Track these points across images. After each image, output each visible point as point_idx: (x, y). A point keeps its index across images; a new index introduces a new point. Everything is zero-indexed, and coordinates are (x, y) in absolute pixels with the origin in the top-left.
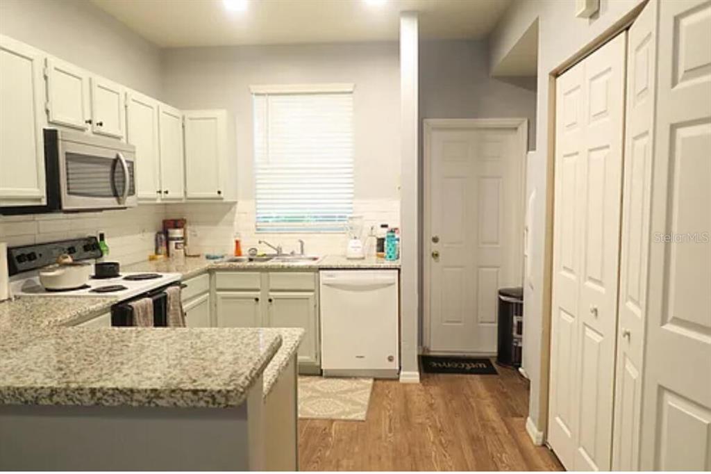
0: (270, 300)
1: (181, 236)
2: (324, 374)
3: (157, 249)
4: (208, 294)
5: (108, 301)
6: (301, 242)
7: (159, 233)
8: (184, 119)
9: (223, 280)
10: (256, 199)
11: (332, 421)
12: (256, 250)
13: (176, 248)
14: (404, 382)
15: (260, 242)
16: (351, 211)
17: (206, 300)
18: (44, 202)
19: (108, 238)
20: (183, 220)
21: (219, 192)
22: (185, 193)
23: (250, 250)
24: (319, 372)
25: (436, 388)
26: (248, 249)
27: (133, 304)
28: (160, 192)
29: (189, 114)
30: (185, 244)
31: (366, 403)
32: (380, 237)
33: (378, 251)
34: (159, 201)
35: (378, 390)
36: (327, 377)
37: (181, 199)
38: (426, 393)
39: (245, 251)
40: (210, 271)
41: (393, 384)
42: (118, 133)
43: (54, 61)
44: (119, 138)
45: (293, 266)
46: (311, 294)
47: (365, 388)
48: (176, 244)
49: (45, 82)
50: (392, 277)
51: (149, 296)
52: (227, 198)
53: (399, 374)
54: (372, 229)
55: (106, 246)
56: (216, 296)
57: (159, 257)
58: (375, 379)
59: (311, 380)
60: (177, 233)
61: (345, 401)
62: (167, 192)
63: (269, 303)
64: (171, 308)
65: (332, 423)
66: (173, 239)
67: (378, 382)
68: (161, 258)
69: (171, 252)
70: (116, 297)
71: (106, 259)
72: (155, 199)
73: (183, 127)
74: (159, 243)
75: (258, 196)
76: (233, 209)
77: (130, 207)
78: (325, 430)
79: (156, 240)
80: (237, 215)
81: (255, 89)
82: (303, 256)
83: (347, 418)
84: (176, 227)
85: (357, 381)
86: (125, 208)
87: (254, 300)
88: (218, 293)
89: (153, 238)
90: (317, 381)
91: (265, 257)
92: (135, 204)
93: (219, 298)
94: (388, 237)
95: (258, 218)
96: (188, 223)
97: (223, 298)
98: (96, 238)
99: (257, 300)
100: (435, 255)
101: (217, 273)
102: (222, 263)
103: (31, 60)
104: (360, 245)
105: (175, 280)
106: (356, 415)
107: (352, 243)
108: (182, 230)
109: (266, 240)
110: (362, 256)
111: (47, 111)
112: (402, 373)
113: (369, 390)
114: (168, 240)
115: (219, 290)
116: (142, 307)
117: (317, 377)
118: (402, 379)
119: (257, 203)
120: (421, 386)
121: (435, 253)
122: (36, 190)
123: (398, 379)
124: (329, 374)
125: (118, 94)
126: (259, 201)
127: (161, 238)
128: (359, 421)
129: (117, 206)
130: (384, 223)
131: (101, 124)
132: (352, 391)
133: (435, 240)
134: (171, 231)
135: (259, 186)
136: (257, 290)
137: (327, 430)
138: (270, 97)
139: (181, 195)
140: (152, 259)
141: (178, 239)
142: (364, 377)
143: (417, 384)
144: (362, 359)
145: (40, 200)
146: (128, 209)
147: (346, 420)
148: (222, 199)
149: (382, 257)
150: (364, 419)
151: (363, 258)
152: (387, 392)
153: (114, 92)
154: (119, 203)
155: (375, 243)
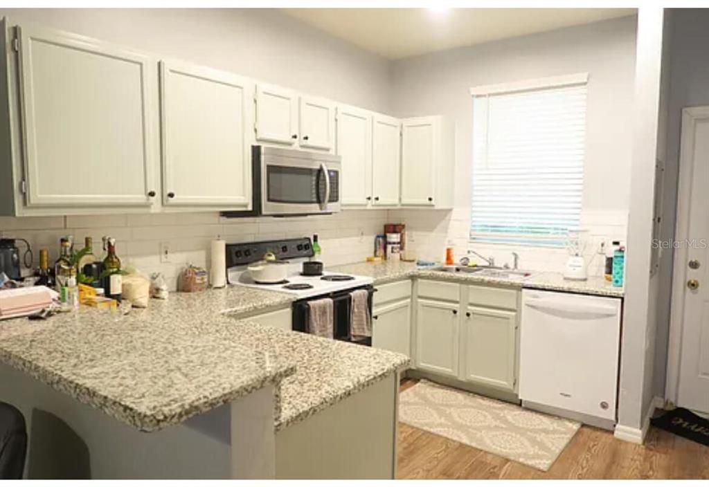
0: (468, 315)
1: (399, 240)
2: (523, 405)
3: (375, 251)
4: (409, 300)
5: (287, 297)
6: (515, 255)
7: (378, 237)
8: (402, 127)
9: (424, 287)
10: (473, 207)
11: (507, 460)
12: (468, 259)
13: (392, 252)
14: (620, 437)
15: (469, 252)
16: (577, 223)
17: (407, 306)
18: (250, 208)
19: (321, 239)
20: (400, 225)
21: (430, 199)
22: (400, 199)
23: (462, 259)
24: (519, 402)
25: (663, 456)
26: (461, 258)
27: (311, 303)
28: (369, 198)
29: (407, 122)
30: (402, 248)
31: (558, 451)
32: (609, 256)
33: (607, 273)
34: (369, 207)
35: (581, 439)
36: (527, 409)
37: (395, 205)
38: (645, 459)
39: (457, 260)
40: (413, 278)
41: (605, 437)
42: (326, 146)
43: (264, 86)
44: (327, 150)
45: (494, 281)
46: (513, 314)
47: (565, 433)
48: (392, 248)
49: (255, 105)
50: (613, 308)
51: (331, 297)
52: (439, 204)
53: (615, 426)
54: (603, 245)
55: (318, 247)
56: (417, 302)
57: (376, 259)
58: (583, 425)
59: (505, 409)
60: (394, 238)
61: (534, 442)
62: (377, 199)
63: (467, 317)
64: (356, 310)
65: (506, 463)
66: (390, 243)
67: (586, 430)
68: (379, 261)
69: (388, 256)
70: (296, 294)
71: (317, 259)
72: (366, 205)
73: (401, 135)
74: (378, 247)
75: (474, 204)
76: (447, 218)
77: (335, 213)
78: (494, 468)
79: (375, 244)
80: (452, 222)
81: (474, 91)
82: (516, 271)
83: (525, 462)
84: (395, 232)
85: (560, 422)
86: (330, 213)
87: (452, 312)
88: (420, 300)
89: (373, 241)
90: (513, 411)
91: (476, 268)
92: (338, 210)
93: (419, 304)
94: (616, 257)
95: (474, 226)
96: (406, 228)
97: (423, 306)
98: (309, 239)
99: (455, 312)
100: (693, 285)
101: (419, 280)
102: (424, 271)
103: (241, 88)
104: (581, 264)
105: (366, 283)
106: (537, 462)
107: (572, 260)
108: (399, 235)
109: (475, 250)
110: (584, 277)
111: (256, 130)
112: (618, 426)
113: (569, 436)
114: (386, 243)
115: (420, 297)
116: (320, 307)
117: (515, 406)
118: (617, 434)
119: (473, 212)
120: (642, 450)
121: (692, 282)
122: (243, 198)
123: (612, 432)
124: (529, 406)
125: (327, 109)
126: (474, 209)
127: (379, 242)
128: (539, 470)
129: (320, 211)
130: (616, 240)
131: (306, 138)
132: (546, 431)
133: (694, 265)
134: (388, 235)
135: (475, 193)
136: (457, 302)
137: (496, 470)
138: (491, 98)
139: (396, 201)
140: (369, 260)
141: (394, 243)
142: (570, 420)
143: (636, 445)
144: (567, 398)
145: (246, 206)
146: (334, 214)
147: (524, 465)
148: (433, 206)
149: (610, 280)
150: (545, 470)
151: (585, 280)
152: (592, 444)
153: (324, 108)
154: (321, 209)
155: (604, 262)
